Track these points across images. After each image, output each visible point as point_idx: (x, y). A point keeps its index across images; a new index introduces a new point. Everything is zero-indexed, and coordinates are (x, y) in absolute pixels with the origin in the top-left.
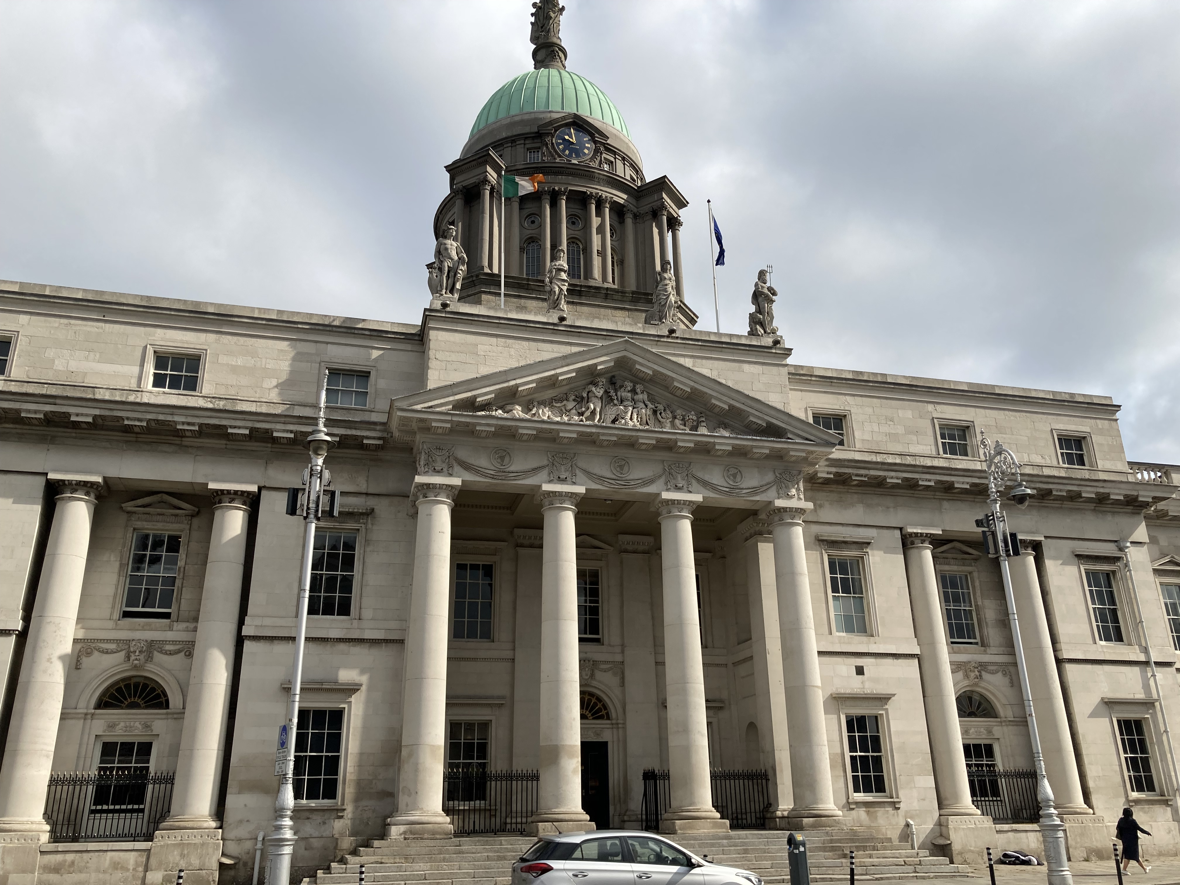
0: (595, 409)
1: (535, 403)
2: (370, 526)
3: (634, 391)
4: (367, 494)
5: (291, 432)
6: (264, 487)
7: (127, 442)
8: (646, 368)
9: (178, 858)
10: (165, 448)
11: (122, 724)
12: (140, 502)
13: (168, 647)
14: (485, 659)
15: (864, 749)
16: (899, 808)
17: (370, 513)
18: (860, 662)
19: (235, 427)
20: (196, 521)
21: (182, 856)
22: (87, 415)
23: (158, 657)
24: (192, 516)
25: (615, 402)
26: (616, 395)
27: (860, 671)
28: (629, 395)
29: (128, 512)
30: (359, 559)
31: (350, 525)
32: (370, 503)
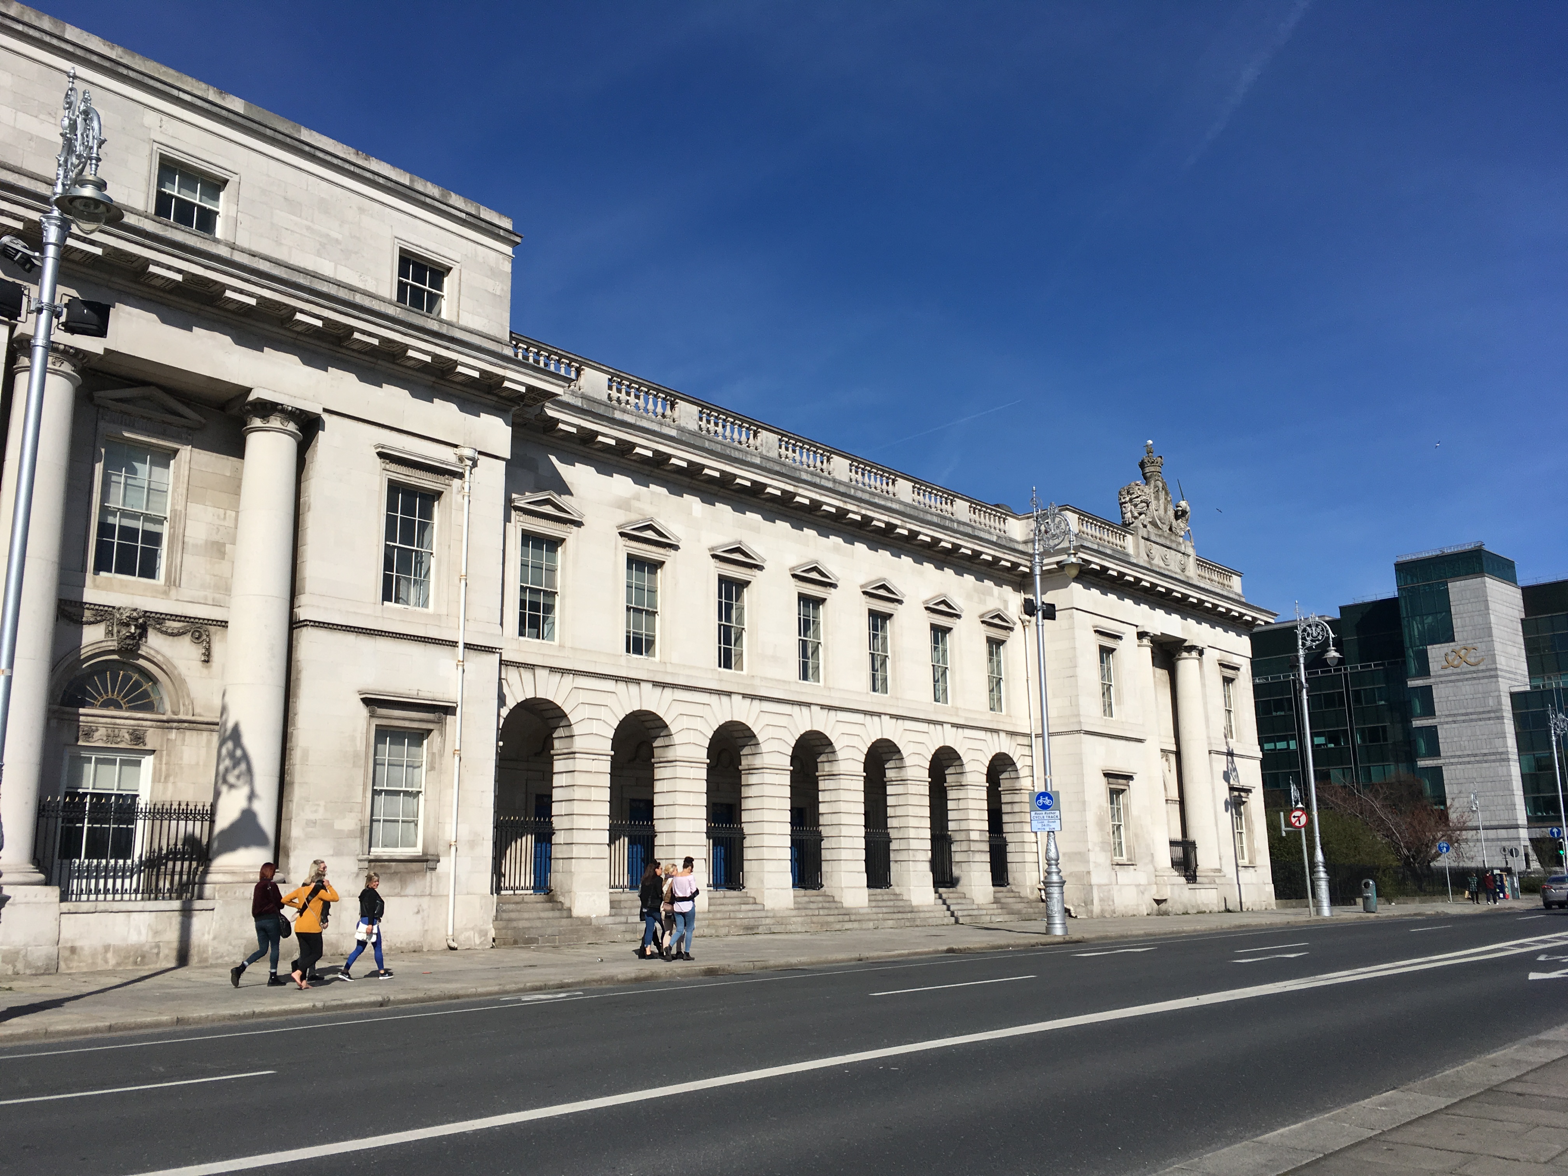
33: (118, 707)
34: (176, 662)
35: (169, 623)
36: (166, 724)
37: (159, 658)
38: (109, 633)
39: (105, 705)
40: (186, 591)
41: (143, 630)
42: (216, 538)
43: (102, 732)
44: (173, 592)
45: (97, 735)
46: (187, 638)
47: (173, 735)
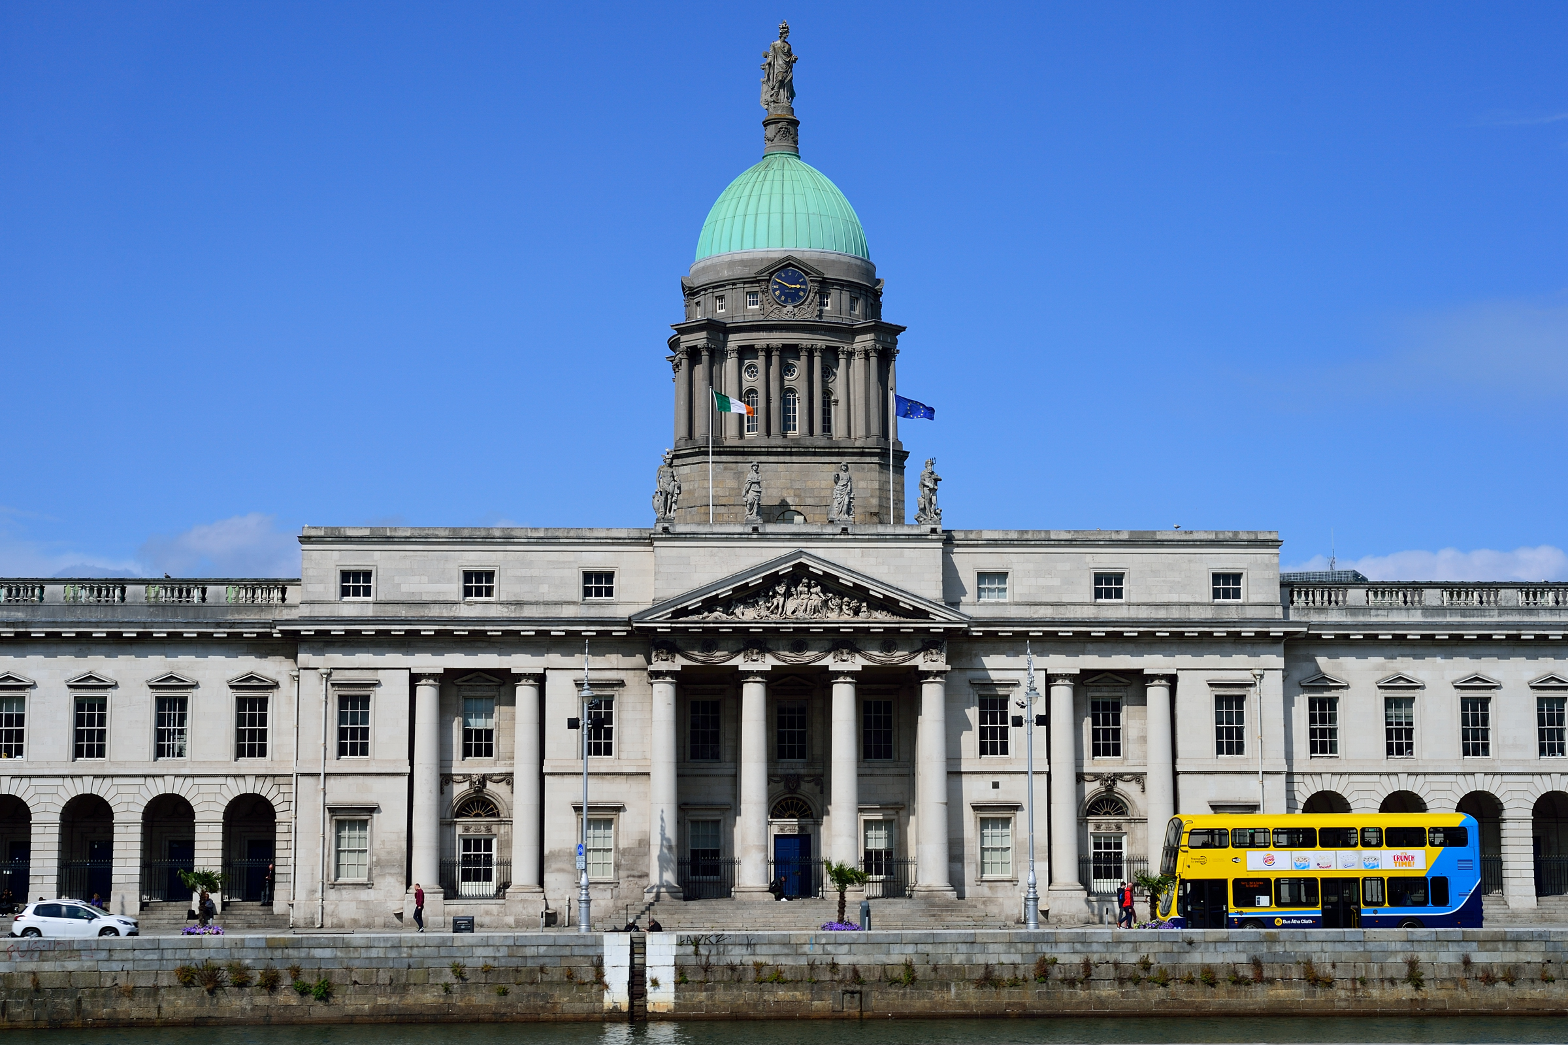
0: (778, 604)
1: (734, 602)
2: (621, 692)
3: (809, 586)
4: (618, 669)
5: (563, 631)
6: (548, 668)
7: (455, 642)
8: (817, 568)
9: (521, 909)
10: (480, 644)
11: (473, 826)
12: (465, 678)
13: (495, 778)
14: (714, 776)
16: (1016, 885)
17: (621, 684)
18: (996, 778)
19: (525, 631)
20: (502, 689)
21: (524, 908)
22: (430, 630)
23: (489, 785)
24: (500, 686)
25: (795, 596)
26: (796, 590)
27: (996, 785)
28: (806, 589)
29: (458, 685)
30: (615, 717)
31: (607, 692)
32: (621, 675)
33: (1110, 814)
34: (1130, 793)
35: (1125, 777)
36: (1130, 821)
37: (1123, 793)
38: (1101, 784)
39: (1105, 814)
40: (1130, 762)
41: (1114, 782)
42: (1141, 734)
43: (1104, 826)
44: (1126, 763)
45: (1102, 827)
46: (1134, 782)
47: (1133, 825)
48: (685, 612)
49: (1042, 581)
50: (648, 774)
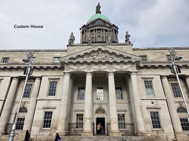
2: (59, 81)
3: (102, 54)
5: (46, 67)
6: (43, 76)
11: (20, 115)
13: (28, 102)
15: (155, 119)
16: (164, 132)
17: (59, 79)
18: (153, 101)
19: (38, 67)
23: (26, 104)
24: (34, 82)
27: (153, 103)
31: (56, 81)
32: (59, 77)
38: (179, 104)
39: (181, 112)
41: (182, 103)
48: (72, 58)
49: (155, 57)
50: (61, 100)
